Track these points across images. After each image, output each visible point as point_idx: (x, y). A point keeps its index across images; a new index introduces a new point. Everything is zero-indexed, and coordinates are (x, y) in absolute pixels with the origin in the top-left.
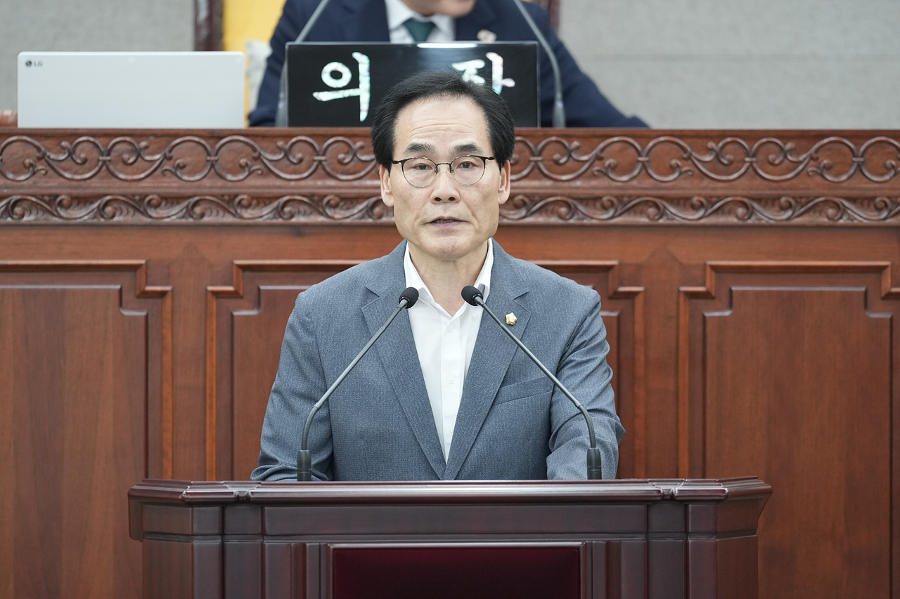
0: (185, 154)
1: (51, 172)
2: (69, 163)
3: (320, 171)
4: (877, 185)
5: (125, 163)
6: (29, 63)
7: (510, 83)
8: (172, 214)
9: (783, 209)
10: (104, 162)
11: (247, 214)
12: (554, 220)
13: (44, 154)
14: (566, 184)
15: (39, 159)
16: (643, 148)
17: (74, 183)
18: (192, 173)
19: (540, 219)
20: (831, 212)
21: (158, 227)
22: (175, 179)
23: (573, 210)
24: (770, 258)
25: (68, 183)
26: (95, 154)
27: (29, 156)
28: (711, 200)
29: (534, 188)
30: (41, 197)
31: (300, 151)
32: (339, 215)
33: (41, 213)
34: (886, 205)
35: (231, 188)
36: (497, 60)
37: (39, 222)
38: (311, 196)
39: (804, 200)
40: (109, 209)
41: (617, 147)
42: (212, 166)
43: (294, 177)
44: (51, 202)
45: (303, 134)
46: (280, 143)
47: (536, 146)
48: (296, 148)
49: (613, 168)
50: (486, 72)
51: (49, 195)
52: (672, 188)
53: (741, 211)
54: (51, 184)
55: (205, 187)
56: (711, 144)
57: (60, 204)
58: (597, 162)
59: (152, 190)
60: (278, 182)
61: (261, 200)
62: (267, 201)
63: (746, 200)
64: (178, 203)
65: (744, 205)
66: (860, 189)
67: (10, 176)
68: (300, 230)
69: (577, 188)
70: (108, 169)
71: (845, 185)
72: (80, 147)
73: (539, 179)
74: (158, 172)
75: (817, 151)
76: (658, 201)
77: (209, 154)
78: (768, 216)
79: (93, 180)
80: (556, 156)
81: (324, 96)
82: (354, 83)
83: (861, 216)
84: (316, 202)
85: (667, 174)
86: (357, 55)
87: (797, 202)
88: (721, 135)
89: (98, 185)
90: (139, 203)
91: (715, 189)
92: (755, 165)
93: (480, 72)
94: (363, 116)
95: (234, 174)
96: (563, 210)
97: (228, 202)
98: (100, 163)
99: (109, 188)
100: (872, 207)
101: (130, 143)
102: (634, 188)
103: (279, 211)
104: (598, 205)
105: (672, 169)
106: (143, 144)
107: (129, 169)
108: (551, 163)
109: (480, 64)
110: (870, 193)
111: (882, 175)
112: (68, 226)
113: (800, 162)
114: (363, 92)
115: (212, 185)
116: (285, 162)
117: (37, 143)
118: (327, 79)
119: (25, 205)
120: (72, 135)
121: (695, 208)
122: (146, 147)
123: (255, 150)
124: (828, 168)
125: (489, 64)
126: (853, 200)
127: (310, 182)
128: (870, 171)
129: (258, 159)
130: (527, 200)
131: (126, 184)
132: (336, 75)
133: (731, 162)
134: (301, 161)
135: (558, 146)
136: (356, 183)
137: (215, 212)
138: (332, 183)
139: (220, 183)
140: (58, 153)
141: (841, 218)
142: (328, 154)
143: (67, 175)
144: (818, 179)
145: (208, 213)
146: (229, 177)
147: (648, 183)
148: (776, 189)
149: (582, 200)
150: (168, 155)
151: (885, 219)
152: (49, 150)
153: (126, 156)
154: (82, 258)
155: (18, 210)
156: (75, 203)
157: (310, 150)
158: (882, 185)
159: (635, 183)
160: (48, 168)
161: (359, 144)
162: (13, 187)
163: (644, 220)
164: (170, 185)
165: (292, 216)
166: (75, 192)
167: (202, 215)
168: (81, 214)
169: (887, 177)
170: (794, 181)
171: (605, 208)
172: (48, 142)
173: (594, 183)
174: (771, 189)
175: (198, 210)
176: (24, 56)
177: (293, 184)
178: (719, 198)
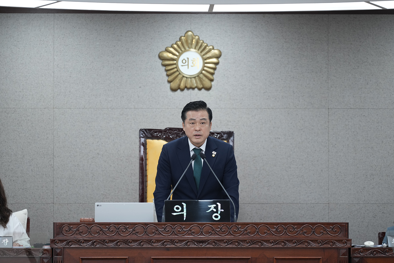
0: (138, 229)
1: (104, 234)
2: (108, 232)
3: (173, 233)
4: (318, 237)
5: (123, 231)
6: (98, 206)
7: (223, 210)
8: (134, 245)
9: (294, 243)
10: (117, 231)
11: (155, 245)
12: (234, 246)
13: (102, 229)
14: (237, 237)
15: (101, 230)
16: (257, 227)
17: (110, 237)
18: (140, 234)
19: (231, 246)
20: (306, 244)
21: (131, 248)
22: (136, 236)
23: (239, 244)
24: (291, 256)
25: (108, 237)
26: (115, 229)
27: (98, 230)
28: (275, 241)
29: (229, 238)
30: (101, 240)
31: (168, 228)
32: (178, 245)
33: (101, 245)
34: (321, 242)
35: (150, 238)
36: (219, 204)
37: (100, 247)
38: (171, 240)
39: (299, 241)
40: (118, 243)
41: (251, 227)
42: (145, 232)
43: (167, 235)
44: (103, 242)
45: (169, 224)
46: (163, 226)
47: (229, 227)
48: (167, 227)
49: (250, 233)
50: (216, 208)
51: (103, 240)
52: (265, 238)
53: (283, 244)
54: (103, 237)
55: (144, 238)
56: (275, 226)
57: (106, 242)
58: (245, 231)
59: (130, 239)
60: (163, 236)
61: (158, 241)
62: (160, 241)
63: (284, 241)
64: (137, 242)
65: (284, 242)
66: (314, 238)
67: (93, 235)
68: (168, 249)
69: (240, 238)
70: (118, 233)
71: (310, 237)
72: (111, 227)
73: (231, 236)
74: (131, 234)
75: (302, 228)
76: (261, 241)
77: (145, 229)
78: (290, 245)
79: (114, 236)
80: (235, 230)
81: (175, 214)
82: (182, 211)
83: (314, 245)
84: (172, 242)
85: (263, 234)
86: (183, 203)
87: (297, 241)
88: (277, 224)
89: (116, 237)
90: (126, 242)
91: (276, 238)
92: (286, 232)
93: (215, 208)
94: (185, 219)
95: (151, 234)
96: (237, 244)
97: (149, 242)
98: (116, 231)
99: (119, 238)
100: (317, 243)
101: (124, 226)
102: (255, 238)
103: (163, 244)
104: (246, 242)
105: (265, 233)
106: (127, 226)
107: (124, 233)
108: (234, 231)
109: (215, 205)
110: (316, 239)
111: (319, 234)
112: (108, 248)
113: (298, 231)
114: (185, 213)
115: (145, 237)
116: (164, 231)
117: (100, 226)
118: (175, 209)
119: (97, 242)
120: (109, 224)
121: (271, 243)
122: (128, 227)
123: (157, 228)
124: (305, 232)
125: (217, 205)
126: (312, 241)
127: (171, 236)
128: (316, 234)
129: (157, 230)
130: (227, 241)
131: (123, 237)
132: (178, 208)
133: (280, 231)
134: (168, 231)
135: (235, 227)
136: (183, 237)
137: (146, 244)
138: (177, 236)
139: (147, 237)
140: (105, 229)
141: (309, 246)
142: (175, 229)
143: (108, 235)
144: (303, 235)
145: (144, 244)
146: (150, 235)
147: (259, 236)
148: (292, 238)
149: (241, 241)
150: (134, 229)
151: (320, 246)
152: (103, 228)
153: (123, 230)
154: (112, 256)
155: (95, 244)
156: (110, 242)
157: (171, 228)
158: (320, 237)
159: (255, 236)
160: (103, 233)
161: (183, 226)
162: (94, 238)
163: (258, 246)
164: (134, 237)
165: (166, 245)
166: (110, 239)
167: (143, 245)
168: (111, 245)
169: (321, 235)
170: (296, 236)
171: (247, 243)
172: (103, 226)
173: (244, 236)
174: (290, 238)
175: (142, 244)
176: (96, 204)
177: (166, 237)
178: (277, 240)
